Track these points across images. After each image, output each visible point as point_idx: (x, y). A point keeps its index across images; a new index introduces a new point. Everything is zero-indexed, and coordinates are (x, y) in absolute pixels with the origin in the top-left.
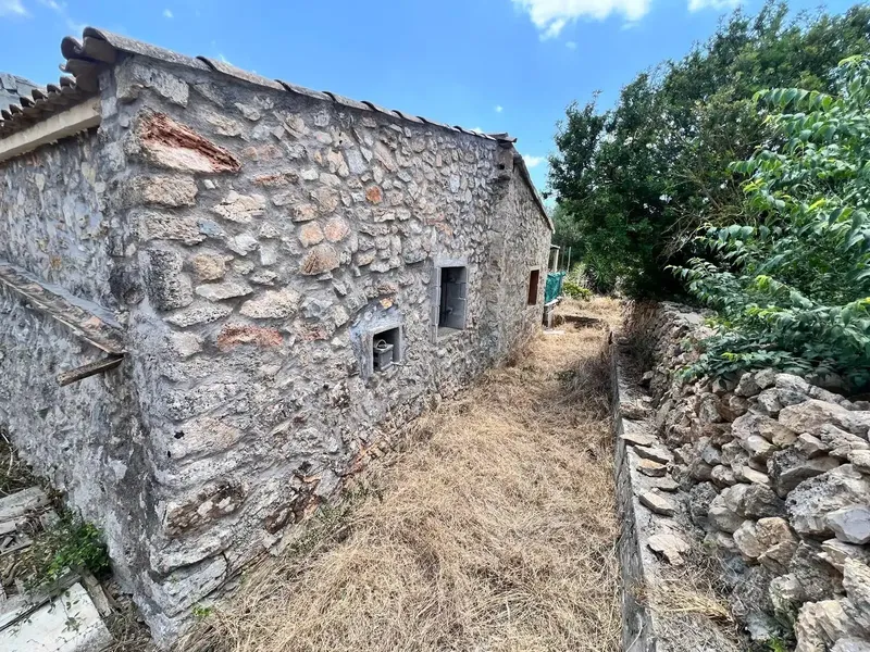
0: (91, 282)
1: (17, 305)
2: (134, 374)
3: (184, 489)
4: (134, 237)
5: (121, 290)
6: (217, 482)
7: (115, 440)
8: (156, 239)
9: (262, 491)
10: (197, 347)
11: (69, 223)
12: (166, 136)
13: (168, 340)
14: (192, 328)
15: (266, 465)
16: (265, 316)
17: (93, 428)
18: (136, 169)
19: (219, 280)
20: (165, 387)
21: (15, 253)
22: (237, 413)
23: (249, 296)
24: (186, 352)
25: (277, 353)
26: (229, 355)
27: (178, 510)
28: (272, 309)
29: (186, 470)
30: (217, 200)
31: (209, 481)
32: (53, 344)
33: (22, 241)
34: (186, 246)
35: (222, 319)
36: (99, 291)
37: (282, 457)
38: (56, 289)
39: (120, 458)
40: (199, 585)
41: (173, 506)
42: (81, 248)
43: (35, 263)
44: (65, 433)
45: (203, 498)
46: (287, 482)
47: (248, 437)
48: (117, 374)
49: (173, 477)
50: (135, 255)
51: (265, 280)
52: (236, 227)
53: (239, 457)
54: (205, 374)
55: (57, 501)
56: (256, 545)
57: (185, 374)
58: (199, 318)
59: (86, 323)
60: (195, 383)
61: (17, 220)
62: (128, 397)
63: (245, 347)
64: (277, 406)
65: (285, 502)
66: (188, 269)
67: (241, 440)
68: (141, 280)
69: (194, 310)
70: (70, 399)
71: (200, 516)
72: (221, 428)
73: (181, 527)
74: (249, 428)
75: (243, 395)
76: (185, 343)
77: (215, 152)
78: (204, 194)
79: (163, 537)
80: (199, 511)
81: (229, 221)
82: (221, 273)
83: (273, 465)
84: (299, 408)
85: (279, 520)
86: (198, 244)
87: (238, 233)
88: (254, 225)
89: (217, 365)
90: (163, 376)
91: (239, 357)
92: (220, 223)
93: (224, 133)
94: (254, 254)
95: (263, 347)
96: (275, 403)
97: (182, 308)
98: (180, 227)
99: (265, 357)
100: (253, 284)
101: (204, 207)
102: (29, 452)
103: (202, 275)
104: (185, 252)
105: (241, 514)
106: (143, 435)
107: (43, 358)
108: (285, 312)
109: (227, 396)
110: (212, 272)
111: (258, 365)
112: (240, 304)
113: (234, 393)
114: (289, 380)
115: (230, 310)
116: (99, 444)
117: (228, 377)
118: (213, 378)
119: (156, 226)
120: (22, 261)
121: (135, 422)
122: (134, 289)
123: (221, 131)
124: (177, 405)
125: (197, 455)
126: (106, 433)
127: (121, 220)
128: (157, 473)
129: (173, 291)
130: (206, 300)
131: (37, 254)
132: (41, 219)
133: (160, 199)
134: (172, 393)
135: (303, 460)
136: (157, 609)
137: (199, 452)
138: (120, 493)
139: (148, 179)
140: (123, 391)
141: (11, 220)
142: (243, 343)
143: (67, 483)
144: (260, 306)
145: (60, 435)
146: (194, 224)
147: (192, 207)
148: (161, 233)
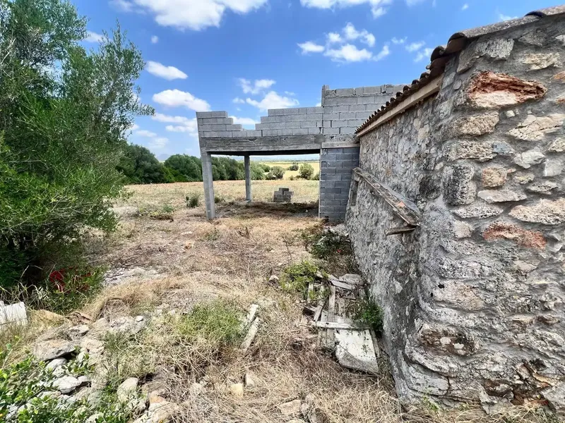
0: (403, 184)
1: (369, 192)
2: (420, 239)
3: (435, 321)
4: (444, 159)
5: (427, 189)
6: (457, 329)
7: (400, 271)
8: (461, 158)
9: (490, 357)
10: (468, 234)
11: (399, 153)
12: (485, 86)
13: (450, 224)
14: (469, 220)
15: (499, 340)
16: (533, 221)
17: (389, 260)
18: (458, 114)
19: (498, 188)
20: (440, 253)
21: (372, 169)
22: (485, 289)
23: (522, 202)
24: (460, 235)
25: (537, 255)
26: (491, 244)
27: (429, 331)
28: (543, 216)
29: (440, 310)
30: (514, 125)
31: (452, 325)
32: (380, 213)
33: (376, 163)
34: (480, 163)
35: (494, 217)
36: (406, 189)
37: (516, 342)
38: (385, 186)
39: (400, 282)
40: (429, 384)
41: (427, 327)
42: (402, 165)
43: (379, 173)
44: (376, 256)
45: (446, 334)
46: (514, 365)
47: (489, 310)
48: (410, 236)
49: (431, 310)
50: (442, 169)
51: (543, 190)
52: (525, 145)
53: (478, 322)
54: (469, 253)
55: (366, 286)
56: (473, 392)
57: (455, 249)
58: (475, 214)
59: (398, 205)
60: (460, 257)
61: (376, 153)
62: (413, 251)
63: (507, 242)
64: (523, 299)
65: (508, 379)
66: (477, 179)
67: (482, 310)
68: (441, 185)
69: (473, 207)
70: (381, 241)
71: (441, 343)
72: (471, 294)
73: (428, 343)
74: (492, 305)
75: (494, 278)
76: (461, 229)
77: (523, 86)
78: (504, 122)
79: (416, 340)
80: (441, 340)
81: (520, 141)
82: (501, 182)
83: (504, 343)
84: (547, 310)
85: (497, 388)
86: (489, 161)
87: (526, 150)
88: (544, 141)
89: (479, 250)
90: (441, 246)
91: (499, 248)
92: (511, 143)
93: (538, 68)
94: (538, 166)
95: (523, 246)
96: (521, 295)
97: (465, 205)
98: (478, 149)
99: (523, 254)
100: (528, 192)
101: (501, 132)
102: (359, 258)
103: (486, 183)
104: (477, 167)
105: (468, 361)
106: (417, 275)
107: (374, 219)
108: (558, 220)
109: (481, 274)
110: (495, 181)
111: (514, 259)
112: (511, 208)
113: (487, 274)
114: (543, 282)
115: (502, 211)
116: (390, 269)
117: (486, 261)
118: (473, 258)
119: (463, 150)
120: (374, 173)
121: (413, 266)
122: (435, 190)
123: (535, 68)
124: (446, 267)
125: (450, 304)
126: (395, 265)
127: (438, 148)
128: (421, 302)
129: (462, 193)
130: (484, 201)
131: (380, 169)
132: (387, 151)
133: (471, 131)
134: (444, 259)
135: (537, 357)
136: (401, 376)
137: (450, 303)
138: (395, 299)
139: (465, 119)
140: (411, 247)
141: (374, 154)
142: (506, 238)
143: (371, 280)
144: (530, 212)
145: (374, 256)
146: (490, 146)
147: (492, 133)
148: (464, 155)
